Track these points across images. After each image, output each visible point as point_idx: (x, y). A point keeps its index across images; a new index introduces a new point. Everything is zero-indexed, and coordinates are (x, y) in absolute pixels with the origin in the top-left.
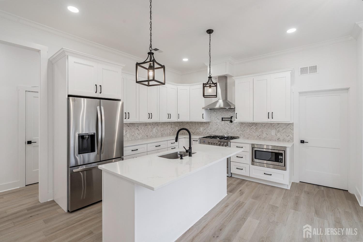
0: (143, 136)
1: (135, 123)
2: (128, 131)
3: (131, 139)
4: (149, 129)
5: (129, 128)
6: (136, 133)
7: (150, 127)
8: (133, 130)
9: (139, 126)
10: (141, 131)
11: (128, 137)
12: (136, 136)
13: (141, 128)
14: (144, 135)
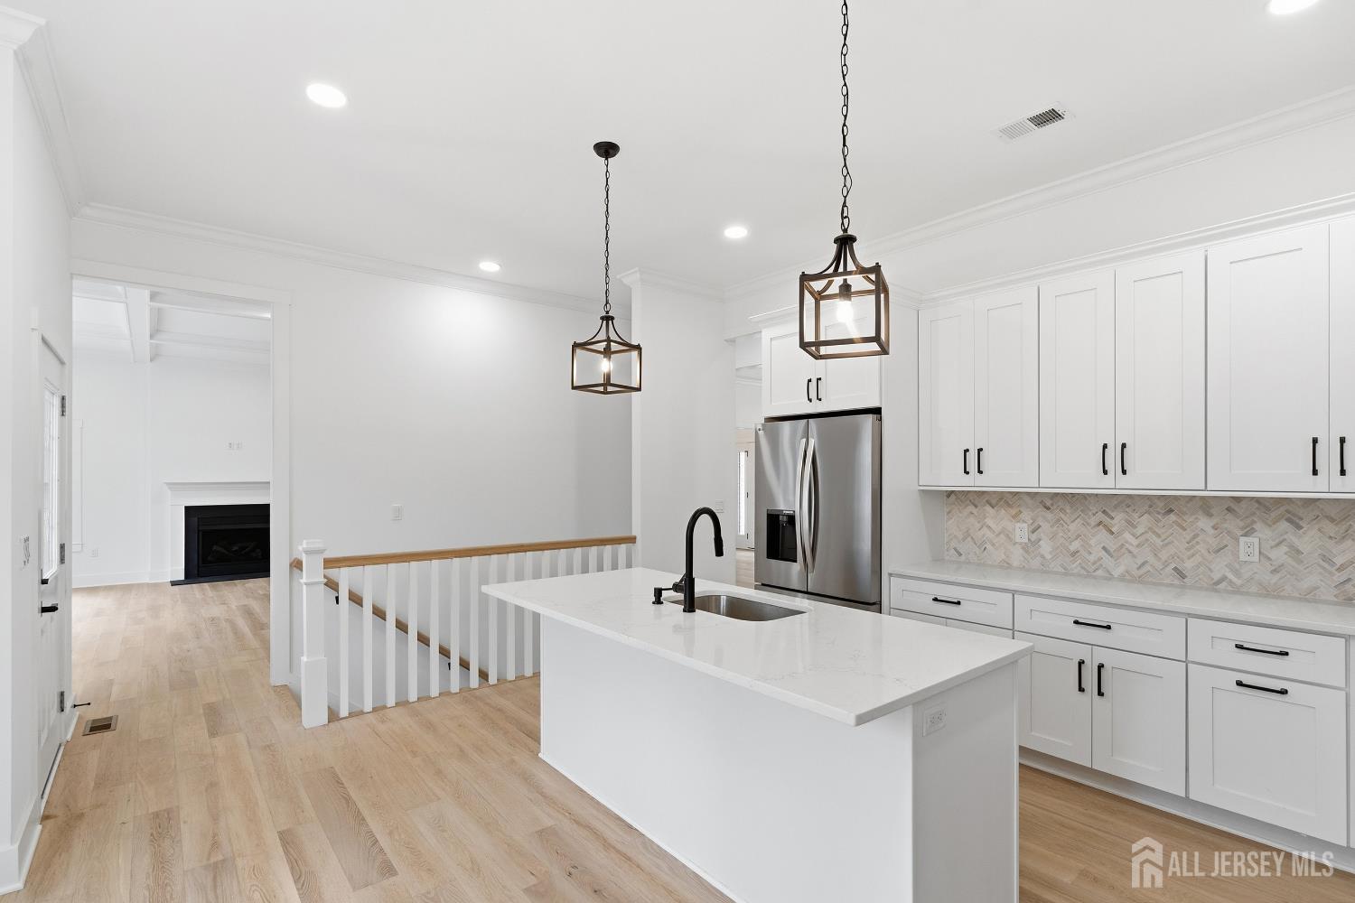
0: (1143, 564)
1: (1085, 496)
2: (1045, 526)
3: (1062, 566)
4: (1196, 536)
5: (1049, 515)
6: (1092, 542)
7: (1204, 523)
8: (1073, 527)
9: (1113, 514)
10: (1127, 536)
11: (1043, 557)
12: (1092, 558)
13: (1129, 522)
14: (1151, 559)
